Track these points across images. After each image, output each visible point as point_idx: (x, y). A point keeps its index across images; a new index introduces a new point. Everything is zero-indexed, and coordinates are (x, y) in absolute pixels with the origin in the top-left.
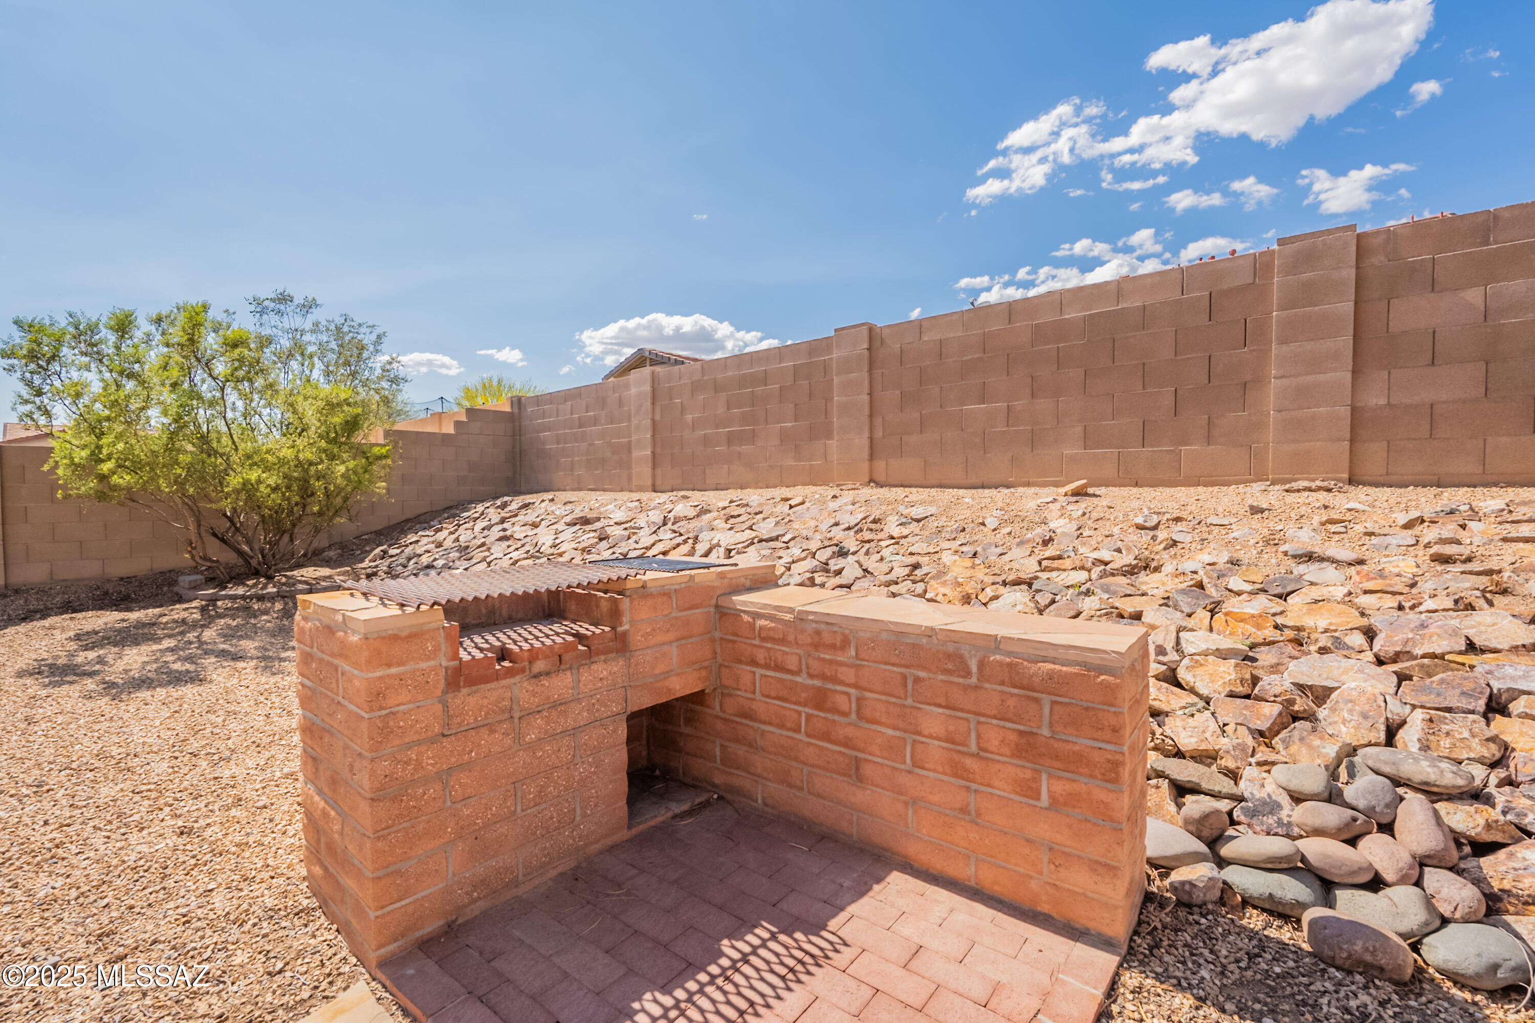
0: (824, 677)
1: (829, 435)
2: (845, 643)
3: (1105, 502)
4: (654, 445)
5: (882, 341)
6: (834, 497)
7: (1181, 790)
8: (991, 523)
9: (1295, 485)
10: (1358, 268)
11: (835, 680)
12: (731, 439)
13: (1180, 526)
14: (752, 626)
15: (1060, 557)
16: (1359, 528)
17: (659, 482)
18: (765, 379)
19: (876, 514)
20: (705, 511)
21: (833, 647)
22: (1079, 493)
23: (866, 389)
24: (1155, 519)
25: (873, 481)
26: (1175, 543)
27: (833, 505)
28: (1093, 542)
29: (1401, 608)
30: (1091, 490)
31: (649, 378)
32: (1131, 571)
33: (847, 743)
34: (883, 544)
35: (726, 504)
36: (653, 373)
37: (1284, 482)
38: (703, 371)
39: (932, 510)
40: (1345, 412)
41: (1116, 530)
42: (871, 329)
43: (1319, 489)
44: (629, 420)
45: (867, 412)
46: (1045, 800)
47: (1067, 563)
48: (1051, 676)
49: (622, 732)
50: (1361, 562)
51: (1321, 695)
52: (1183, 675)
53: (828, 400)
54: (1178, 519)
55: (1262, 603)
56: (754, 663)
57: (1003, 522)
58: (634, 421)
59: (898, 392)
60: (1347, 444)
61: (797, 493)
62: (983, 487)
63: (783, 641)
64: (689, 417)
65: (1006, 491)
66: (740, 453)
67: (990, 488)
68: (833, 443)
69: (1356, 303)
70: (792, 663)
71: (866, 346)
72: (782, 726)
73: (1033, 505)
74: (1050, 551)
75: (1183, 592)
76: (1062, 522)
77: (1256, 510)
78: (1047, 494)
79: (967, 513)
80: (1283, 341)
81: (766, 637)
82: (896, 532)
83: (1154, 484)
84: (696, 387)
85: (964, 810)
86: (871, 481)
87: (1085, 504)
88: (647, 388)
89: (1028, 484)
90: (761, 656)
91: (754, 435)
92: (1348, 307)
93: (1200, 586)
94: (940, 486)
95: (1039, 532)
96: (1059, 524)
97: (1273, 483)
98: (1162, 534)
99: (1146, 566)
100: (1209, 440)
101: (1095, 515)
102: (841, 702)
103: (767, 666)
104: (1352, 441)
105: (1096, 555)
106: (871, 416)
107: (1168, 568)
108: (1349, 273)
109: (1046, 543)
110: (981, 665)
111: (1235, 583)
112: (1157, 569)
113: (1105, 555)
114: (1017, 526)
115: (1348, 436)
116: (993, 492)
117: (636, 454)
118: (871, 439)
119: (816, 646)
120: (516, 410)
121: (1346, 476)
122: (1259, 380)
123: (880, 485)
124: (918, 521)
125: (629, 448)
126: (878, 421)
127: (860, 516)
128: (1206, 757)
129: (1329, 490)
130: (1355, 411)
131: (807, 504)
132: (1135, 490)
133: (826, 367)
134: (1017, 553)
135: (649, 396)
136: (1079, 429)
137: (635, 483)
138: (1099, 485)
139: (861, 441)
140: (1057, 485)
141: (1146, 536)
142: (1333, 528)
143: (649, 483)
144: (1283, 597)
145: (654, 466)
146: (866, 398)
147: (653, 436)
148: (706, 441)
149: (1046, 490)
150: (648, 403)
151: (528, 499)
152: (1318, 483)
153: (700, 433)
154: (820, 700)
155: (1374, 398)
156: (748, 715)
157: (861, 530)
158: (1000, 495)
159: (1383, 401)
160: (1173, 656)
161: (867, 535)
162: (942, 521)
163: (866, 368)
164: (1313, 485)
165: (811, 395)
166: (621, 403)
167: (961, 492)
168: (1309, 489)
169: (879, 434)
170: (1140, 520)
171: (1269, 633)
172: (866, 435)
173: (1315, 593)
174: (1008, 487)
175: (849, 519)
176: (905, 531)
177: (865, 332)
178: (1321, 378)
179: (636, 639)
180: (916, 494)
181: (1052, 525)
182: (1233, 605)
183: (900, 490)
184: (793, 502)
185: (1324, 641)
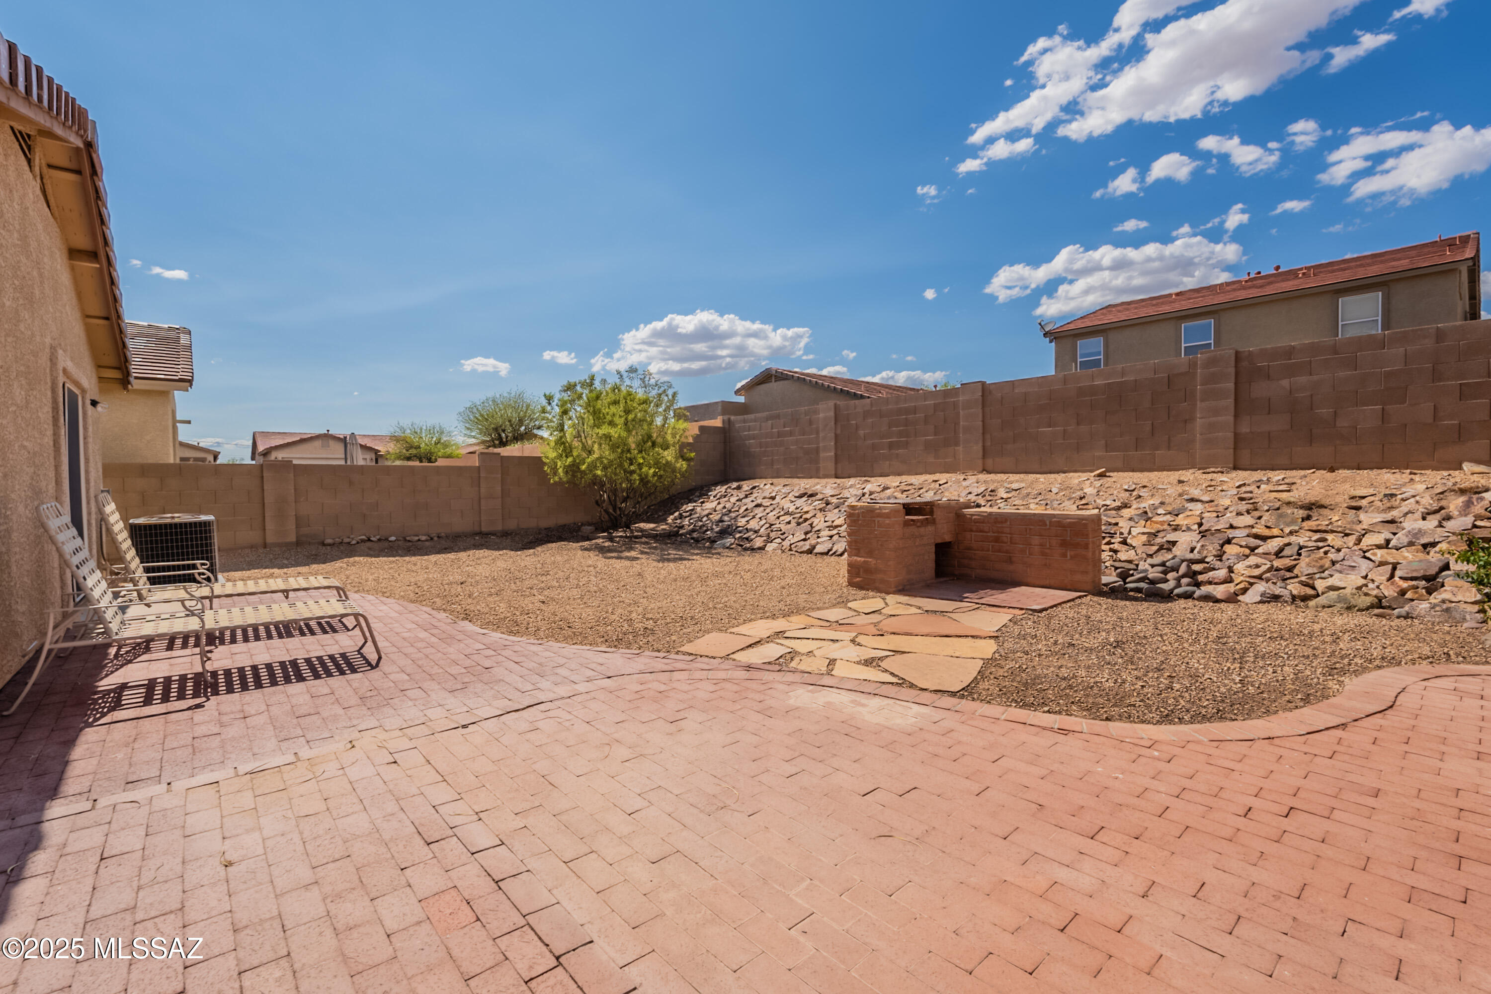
0: (998, 532)
1: (957, 444)
2: (1006, 521)
3: (1113, 479)
4: (836, 449)
5: (990, 392)
6: (965, 479)
7: (1116, 568)
8: (1055, 490)
9: (1208, 470)
10: (1236, 367)
11: (1002, 533)
12: (891, 446)
13: (1145, 489)
14: (971, 519)
15: (1087, 504)
16: (1220, 488)
17: (839, 472)
18: (915, 410)
19: (991, 488)
20: (886, 488)
21: (1002, 522)
22: (1101, 475)
23: (980, 418)
24: (1134, 486)
25: (986, 470)
26: (1140, 497)
27: (965, 484)
28: (1104, 498)
29: (1218, 517)
30: (1108, 474)
31: (833, 408)
32: (1119, 508)
33: (1007, 552)
34: (999, 501)
35: (898, 484)
36: (835, 404)
37: (1204, 469)
38: (872, 405)
39: (1023, 485)
40: (1231, 435)
41: (1115, 492)
42: (983, 384)
43: (1219, 472)
44: (818, 433)
45: (981, 431)
46: (1069, 557)
47: (1090, 507)
48: (1070, 523)
49: (934, 549)
50: (1212, 501)
51: (1174, 543)
52: (1129, 541)
53: (957, 424)
54: (1144, 487)
55: (1168, 518)
56: (971, 531)
57: (1061, 490)
58: (821, 435)
59: (1000, 421)
60: (1232, 451)
61: (943, 477)
62: (1050, 473)
63: (983, 522)
64: (861, 433)
65: (1064, 475)
66: (897, 454)
67: (1054, 473)
68: (960, 448)
69: (1236, 384)
70: (986, 529)
71: (980, 394)
72: (983, 550)
73: (1076, 481)
74: (1083, 502)
75: (1138, 515)
76: (1090, 489)
77: (1180, 482)
78: (1084, 476)
79: (1042, 486)
80: (1202, 401)
81: (976, 521)
82: (1005, 496)
83: (1142, 470)
84: (866, 414)
85: (1045, 565)
86: (984, 470)
87: (1104, 480)
88: (832, 414)
89: (1075, 471)
90: (974, 528)
91: (907, 443)
92: (1231, 385)
93: (1146, 513)
94: (1026, 473)
95: (1080, 493)
96: (1089, 490)
97: (1199, 469)
98: (1135, 493)
99: (1126, 506)
100: (1169, 448)
101: (1106, 486)
102: (1005, 539)
103: (977, 531)
104: (1235, 449)
105: (1104, 503)
106: (983, 433)
107: (1134, 506)
108: (1232, 370)
109: (1081, 498)
110: (1050, 522)
111: (1160, 511)
112: (1130, 507)
113: (1108, 503)
114: (1068, 492)
115: (1232, 446)
116: (1056, 476)
117: (822, 455)
118: (984, 447)
119: (995, 523)
120: (727, 426)
121: (1231, 466)
122: (1192, 419)
123: (989, 472)
124: (1016, 490)
125: (817, 450)
126: (988, 436)
127: (983, 489)
128: (1130, 562)
129: (1222, 472)
130: (1236, 435)
131: (949, 484)
132: (1131, 474)
133: (955, 405)
134: (1067, 503)
135: (833, 419)
136: (1103, 442)
137: (821, 473)
138: (1114, 471)
139: (978, 448)
140: (1092, 471)
141: (1127, 494)
142: (1209, 489)
143: (833, 472)
144: (1177, 515)
145: (836, 463)
146: (981, 423)
147: (836, 444)
148: (874, 447)
149: (1085, 474)
150: (833, 423)
151: (756, 483)
152: (1219, 469)
153: (869, 442)
154: (997, 540)
155: (1244, 429)
156: (969, 549)
157: (985, 496)
158: (1060, 477)
159: (1248, 431)
160: (1126, 535)
161: (990, 498)
162: (1029, 490)
163: (980, 407)
164: (1216, 470)
165: (945, 421)
166: (811, 422)
167: (1038, 476)
168: (1214, 472)
169: (988, 443)
170: (1126, 487)
171: (1166, 527)
172: (980, 445)
173: (1190, 513)
174: (1064, 472)
175: (976, 491)
176: (1009, 495)
177: (980, 386)
178: (1220, 418)
179: (937, 521)
180: (1013, 477)
181: (1085, 491)
182: (1155, 519)
183: (1002, 475)
184: (941, 482)
185: (1184, 528)
